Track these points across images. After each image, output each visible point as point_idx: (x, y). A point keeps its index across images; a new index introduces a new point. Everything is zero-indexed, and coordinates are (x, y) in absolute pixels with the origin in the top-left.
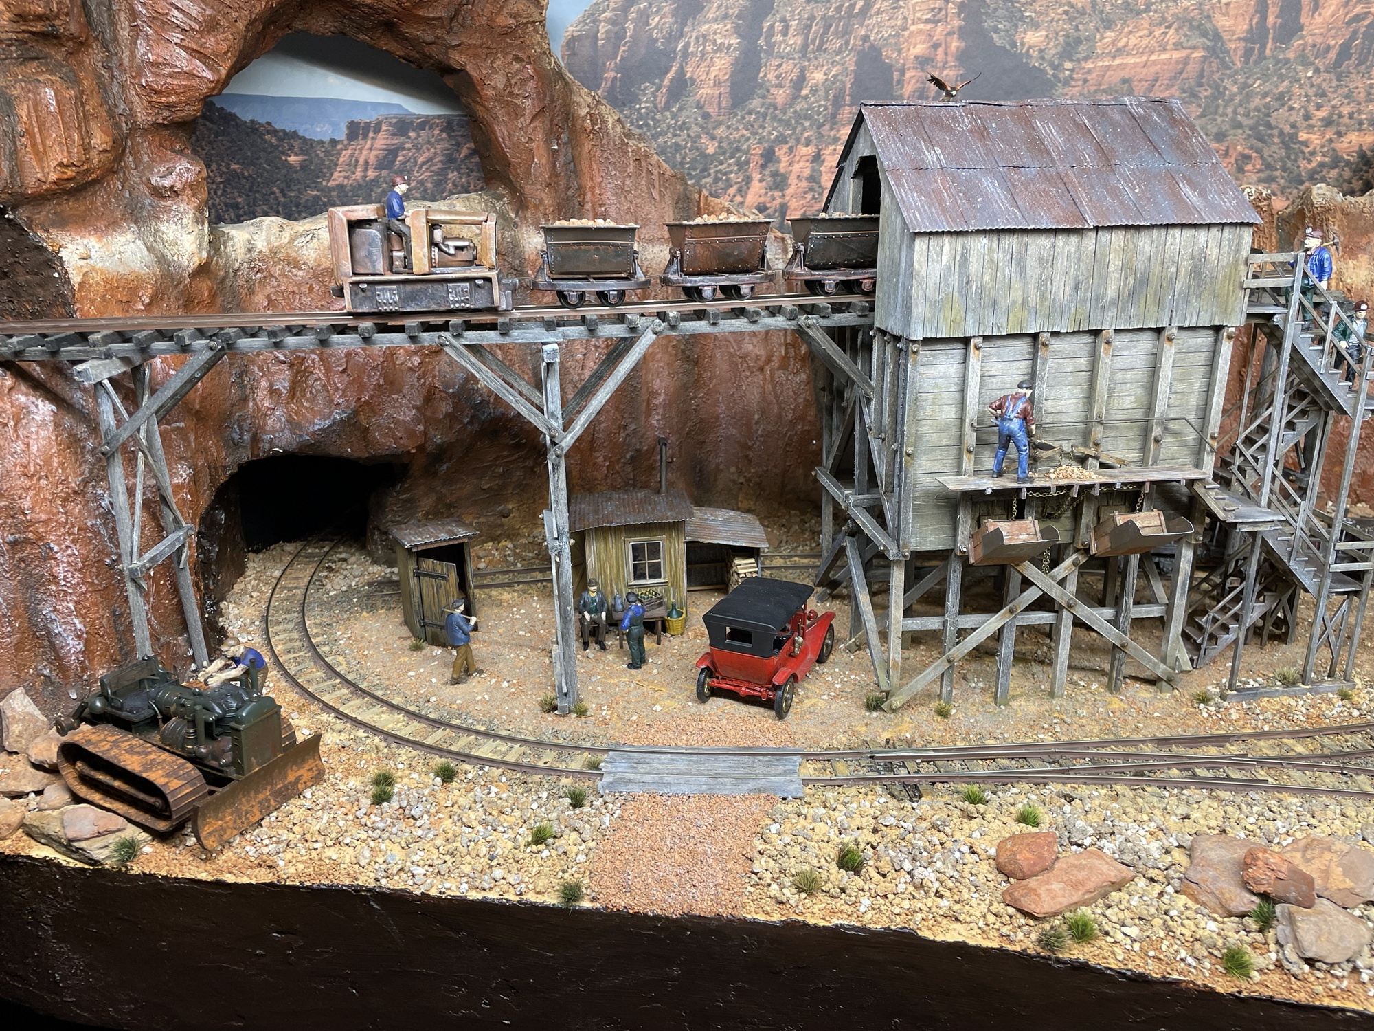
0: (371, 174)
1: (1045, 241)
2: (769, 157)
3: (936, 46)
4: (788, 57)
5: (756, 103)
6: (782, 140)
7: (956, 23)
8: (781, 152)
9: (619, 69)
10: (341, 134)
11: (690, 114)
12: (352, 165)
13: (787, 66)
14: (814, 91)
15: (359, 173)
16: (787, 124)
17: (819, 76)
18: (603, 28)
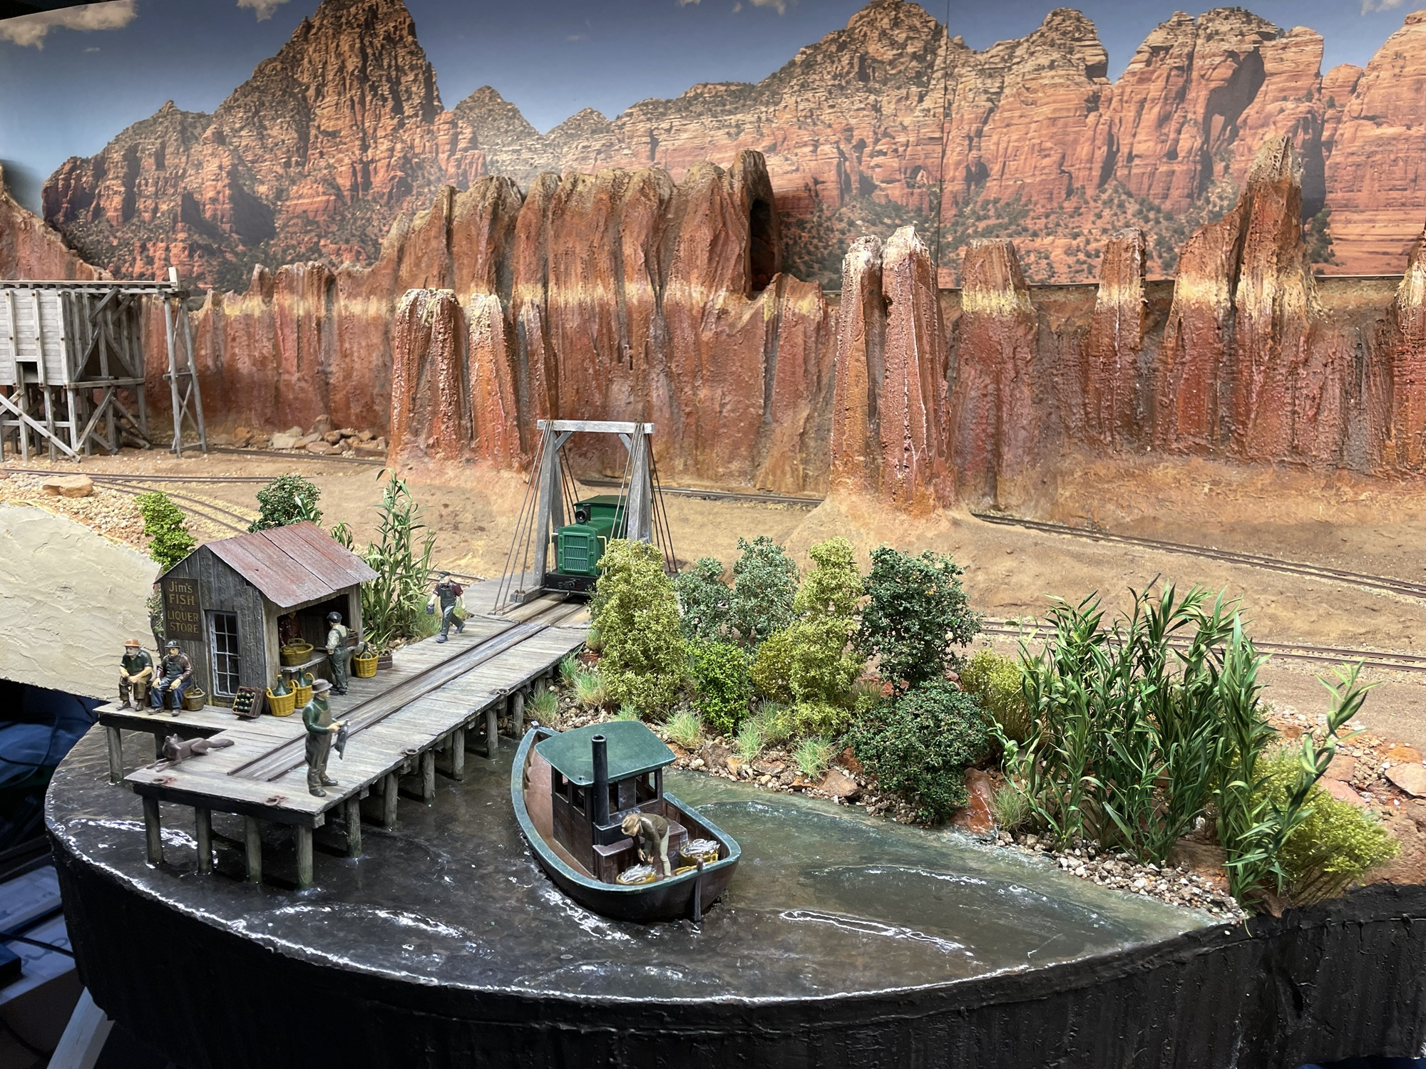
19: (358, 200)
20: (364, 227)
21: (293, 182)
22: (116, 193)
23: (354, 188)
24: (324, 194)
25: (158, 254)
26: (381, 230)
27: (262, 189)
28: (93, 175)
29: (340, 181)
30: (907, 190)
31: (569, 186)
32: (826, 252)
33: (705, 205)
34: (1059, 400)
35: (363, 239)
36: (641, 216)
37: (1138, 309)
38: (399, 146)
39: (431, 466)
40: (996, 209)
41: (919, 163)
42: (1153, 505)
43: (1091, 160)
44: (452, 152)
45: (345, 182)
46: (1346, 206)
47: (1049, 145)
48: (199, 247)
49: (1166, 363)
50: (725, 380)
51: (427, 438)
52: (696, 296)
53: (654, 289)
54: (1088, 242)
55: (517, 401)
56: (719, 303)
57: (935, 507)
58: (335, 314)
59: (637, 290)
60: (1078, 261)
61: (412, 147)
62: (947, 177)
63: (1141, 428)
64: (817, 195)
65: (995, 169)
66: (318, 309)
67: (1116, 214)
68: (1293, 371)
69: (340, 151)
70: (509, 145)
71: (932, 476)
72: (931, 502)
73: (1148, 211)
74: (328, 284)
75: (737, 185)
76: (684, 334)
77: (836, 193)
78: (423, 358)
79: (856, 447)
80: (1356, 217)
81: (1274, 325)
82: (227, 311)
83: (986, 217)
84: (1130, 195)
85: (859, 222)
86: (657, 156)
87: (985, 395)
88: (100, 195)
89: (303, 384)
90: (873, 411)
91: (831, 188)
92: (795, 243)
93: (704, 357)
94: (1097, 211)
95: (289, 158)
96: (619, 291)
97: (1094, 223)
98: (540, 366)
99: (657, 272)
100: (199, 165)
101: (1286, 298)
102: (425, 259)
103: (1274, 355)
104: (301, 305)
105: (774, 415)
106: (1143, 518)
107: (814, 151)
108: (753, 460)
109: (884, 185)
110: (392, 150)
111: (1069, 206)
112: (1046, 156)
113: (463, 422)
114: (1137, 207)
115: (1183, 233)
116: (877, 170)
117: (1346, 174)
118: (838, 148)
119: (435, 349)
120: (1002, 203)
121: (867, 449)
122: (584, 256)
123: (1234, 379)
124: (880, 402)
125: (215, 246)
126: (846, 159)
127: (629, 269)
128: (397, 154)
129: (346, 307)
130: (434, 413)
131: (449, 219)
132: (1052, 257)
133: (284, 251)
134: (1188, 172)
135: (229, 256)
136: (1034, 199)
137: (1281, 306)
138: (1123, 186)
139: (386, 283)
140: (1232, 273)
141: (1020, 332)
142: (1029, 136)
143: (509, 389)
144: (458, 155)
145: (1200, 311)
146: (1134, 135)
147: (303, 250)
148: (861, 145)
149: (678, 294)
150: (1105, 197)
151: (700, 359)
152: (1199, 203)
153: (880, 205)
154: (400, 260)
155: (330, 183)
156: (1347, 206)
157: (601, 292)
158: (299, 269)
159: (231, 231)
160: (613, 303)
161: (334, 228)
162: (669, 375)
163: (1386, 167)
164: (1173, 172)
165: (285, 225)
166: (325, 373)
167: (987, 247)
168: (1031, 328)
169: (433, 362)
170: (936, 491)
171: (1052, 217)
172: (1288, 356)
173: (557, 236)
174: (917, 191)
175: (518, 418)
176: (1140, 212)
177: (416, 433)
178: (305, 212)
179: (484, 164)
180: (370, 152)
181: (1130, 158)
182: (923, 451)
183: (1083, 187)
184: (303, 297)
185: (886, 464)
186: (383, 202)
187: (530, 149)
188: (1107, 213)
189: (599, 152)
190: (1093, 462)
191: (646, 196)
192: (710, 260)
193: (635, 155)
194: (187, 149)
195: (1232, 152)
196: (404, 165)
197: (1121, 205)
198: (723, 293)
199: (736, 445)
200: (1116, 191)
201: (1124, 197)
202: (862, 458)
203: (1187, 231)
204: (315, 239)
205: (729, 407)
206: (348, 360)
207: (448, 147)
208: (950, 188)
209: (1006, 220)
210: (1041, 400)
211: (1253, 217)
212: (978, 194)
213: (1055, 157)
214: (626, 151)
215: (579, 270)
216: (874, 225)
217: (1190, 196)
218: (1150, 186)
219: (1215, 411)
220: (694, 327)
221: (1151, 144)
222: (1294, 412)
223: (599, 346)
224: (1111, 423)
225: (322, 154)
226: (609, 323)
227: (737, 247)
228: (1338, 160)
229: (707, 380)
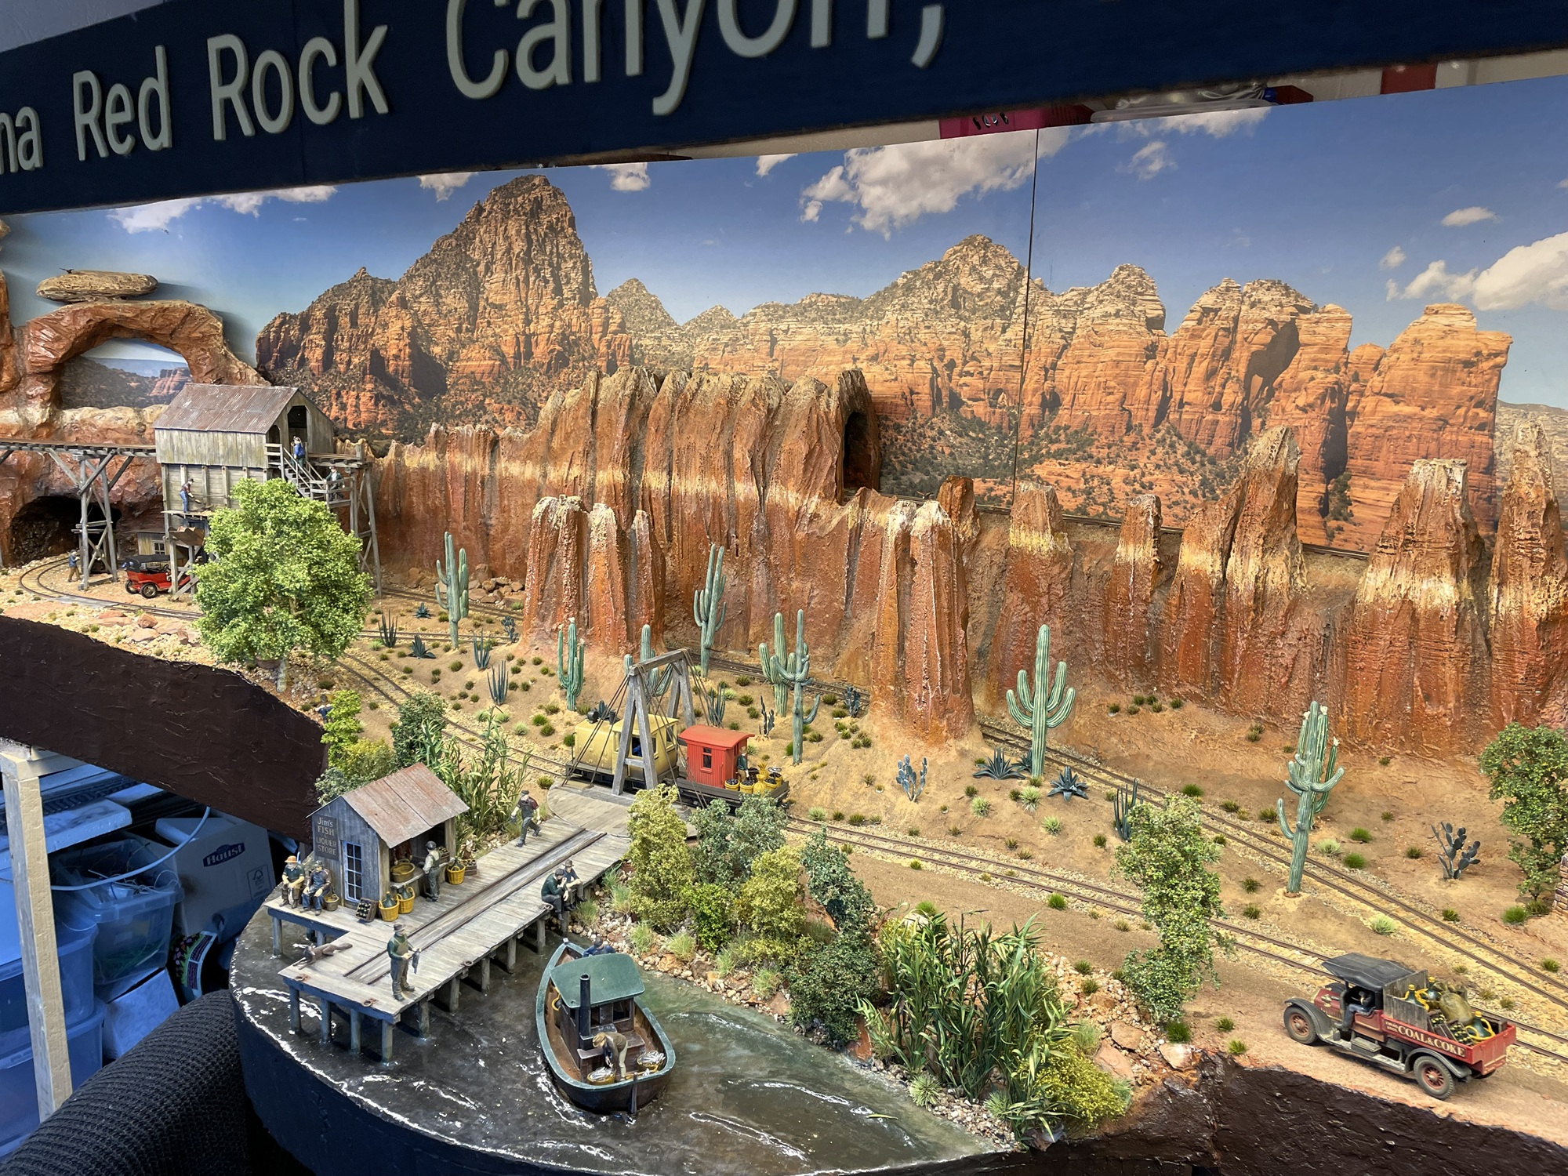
0: (171, 392)
1: (197, 434)
2: (339, 395)
3: (400, 350)
4: (344, 351)
5: (333, 370)
6: (344, 388)
7: (408, 341)
8: (343, 393)
9: (278, 352)
10: (158, 375)
11: (307, 374)
12: (162, 387)
13: (344, 355)
14: (355, 367)
15: (165, 391)
16: (345, 380)
17: (356, 361)
18: (272, 334)
19: (520, 367)
20: (525, 392)
21: (464, 347)
22: (317, 346)
23: (517, 356)
24: (490, 359)
25: (350, 401)
26: (540, 396)
27: (437, 350)
28: (299, 330)
29: (504, 349)
30: (989, 409)
31: (694, 386)
32: (919, 455)
33: (804, 422)
34: (1085, 634)
35: (524, 401)
36: (751, 424)
37: (1150, 566)
38: (558, 324)
39: (553, 647)
40: (1066, 435)
41: (1001, 386)
42: (1148, 743)
43: (1148, 402)
44: (604, 333)
45: (509, 350)
46: (1364, 472)
47: (1112, 384)
48: (383, 397)
49: (1171, 618)
50: (814, 575)
51: (552, 624)
52: (792, 500)
53: (759, 489)
54: (1143, 475)
55: (626, 597)
56: (812, 509)
57: (947, 738)
58: (497, 473)
59: (745, 489)
60: (1134, 490)
61: (570, 326)
62: (1026, 402)
63: (1149, 670)
64: (912, 404)
65: (1067, 400)
66: (482, 469)
67: (1167, 453)
68: (1272, 641)
69: (506, 323)
70: (652, 332)
71: (946, 711)
72: (944, 733)
73: (1195, 453)
74: (493, 445)
75: (833, 404)
76: (781, 532)
77: (929, 404)
78: (552, 555)
79: (888, 678)
80: (1373, 483)
81: (1256, 600)
82: (407, 463)
83: (1058, 441)
84: (1180, 438)
85: (948, 432)
86: (776, 353)
87: (1025, 622)
88: (304, 348)
89: (468, 533)
90: (901, 650)
91: (924, 400)
92: (892, 443)
93: (797, 554)
94: (1152, 448)
95: (461, 325)
96: (730, 487)
97: (1149, 458)
98: (648, 567)
99: (761, 474)
100: (385, 326)
101: (1270, 575)
102: (573, 435)
103: (1255, 625)
104: (469, 463)
105: (854, 612)
106: (1138, 754)
107: (911, 365)
108: (834, 649)
109: (970, 402)
110: (552, 326)
111: (1128, 440)
112: (1110, 394)
113: (582, 612)
114: (1186, 449)
115: (1224, 478)
116: (965, 388)
117: (1366, 444)
118: (932, 365)
119: (561, 551)
120: (1072, 430)
121: (896, 681)
122: (703, 452)
123: (1223, 640)
124: (907, 644)
125: (396, 397)
126: (938, 376)
127: (737, 471)
128: (556, 331)
129: (506, 469)
130: (558, 603)
131: (595, 402)
132: (1113, 482)
133: (454, 406)
134: (1231, 422)
135: (407, 406)
136: (1099, 430)
137: (1264, 583)
138: (1175, 429)
139: (541, 450)
140: (1226, 548)
141: (1056, 570)
142: (1096, 374)
143: (619, 588)
144: (609, 337)
145: (1199, 577)
146: (1185, 385)
147: (470, 406)
148: (951, 365)
149: (778, 497)
150: (1159, 436)
151: (794, 555)
152: (1239, 453)
153: (966, 419)
154: (553, 431)
155: (496, 350)
156: (1366, 473)
157: (714, 486)
158: (467, 429)
159: (410, 385)
160: (725, 497)
161: (498, 389)
162: (768, 565)
163: (1401, 442)
164: (1218, 422)
165: (456, 383)
166: (487, 526)
167: (1032, 492)
168: (1066, 568)
169: (559, 562)
170: (949, 724)
171: (1113, 448)
172: (1269, 628)
173: (681, 432)
174: (998, 411)
175: (626, 613)
176: (1188, 454)
177: (543, 619)
178: (473, 373)
179: (630, 347)
180: (532, 326)
181: (1181, 404)
182: (937, 691)
183: (1141, 425)
184: (470, 455)
185: (910, 696)
186: (542, 371)
187: (669, 338)
188: (1160, 450)
189: (727, 345)
190: (1108, 695)
191: (756, 406)
192: (805, 470)
193: (756, 350)
194: (376, 311)
195: (1268, 410)
196: (562, 340)
197: (1172, 446)
198: (815, 499)
199: (821, 634)
200: (1168, 433)
201: (1175, 438)
202: (892, 688)
203: (1227, 476)
204: (481, 398)
205: (816, 600)
206: (505, 515)
207: (600, 329)
208: (1027, 411)
209: (1075, 446)
210: (1071, 632)
211: (1247, 500)
212: (1051, 420)
213: (1118, 396)
214: (749, 347)
215: (698, 465)
216: (961, 436)
217: (1231, 445)
218: (1197, 431)
219: (1207, 666)
220: (790, 526)
221: (1200, 394)
222: (1271, 677)
223: (711, 532)
224: (1125, 662)
225: (489, 323)
226: (720, 514)
227: (830, 458)
228: (1359, 430)
229: (799, 574)
